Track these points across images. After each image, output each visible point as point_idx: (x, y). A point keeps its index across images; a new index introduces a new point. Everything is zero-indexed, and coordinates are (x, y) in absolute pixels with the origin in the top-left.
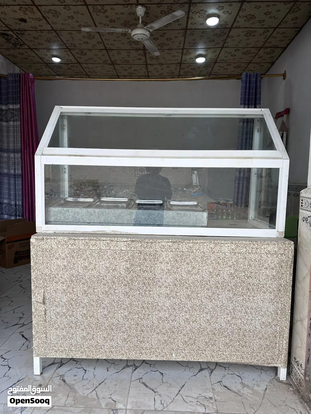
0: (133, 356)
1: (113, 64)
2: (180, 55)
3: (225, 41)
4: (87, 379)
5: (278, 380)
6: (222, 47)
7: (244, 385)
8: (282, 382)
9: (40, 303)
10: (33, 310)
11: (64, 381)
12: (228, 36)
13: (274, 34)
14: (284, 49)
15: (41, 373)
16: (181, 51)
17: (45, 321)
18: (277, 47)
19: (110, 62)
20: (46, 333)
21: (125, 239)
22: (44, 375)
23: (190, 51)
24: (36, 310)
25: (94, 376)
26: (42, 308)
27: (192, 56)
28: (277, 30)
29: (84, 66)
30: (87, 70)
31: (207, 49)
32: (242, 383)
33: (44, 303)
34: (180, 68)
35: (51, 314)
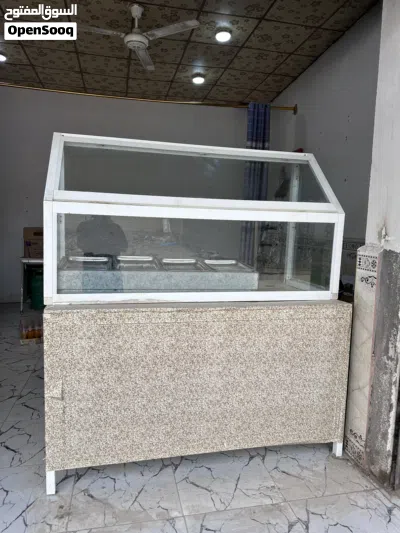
0: (178, 452)
1: (81, 72)
2: (174, 71)
3: (231, 61)
4: (120, 489)
5: (334, 457)
6: (226, 69)
7: (302, 468)
8: (338, 458)
9: (58, 399)
10: (46, 409)
11: (92, 497)
12: (236, 56)
13: (288, 61)
14: (295, 79)
15: (56, 492)
16: (176, 66)
17: (64, 422)
18: (287, 75)
19: (77, 69)
20: (64, 438)
21: (169, 309)
22: (61, 493)
23: (187, 68)
24: (51, 408)
25: (129, 484)
26: (60, 405)
27: (189, 74)
28: (293, 56)
29: (39, 70)
30: (41, 76)
31: (207, 68)
32: (299, 466)
33: (63, 398)
34: (170, 87)
35: (72, 412)
